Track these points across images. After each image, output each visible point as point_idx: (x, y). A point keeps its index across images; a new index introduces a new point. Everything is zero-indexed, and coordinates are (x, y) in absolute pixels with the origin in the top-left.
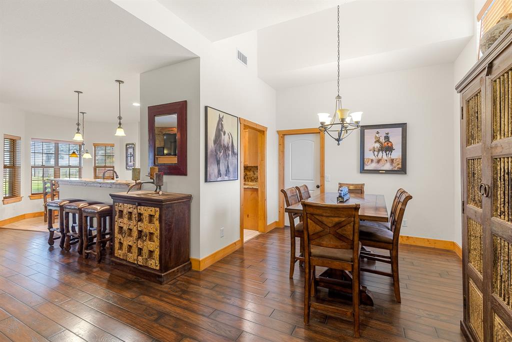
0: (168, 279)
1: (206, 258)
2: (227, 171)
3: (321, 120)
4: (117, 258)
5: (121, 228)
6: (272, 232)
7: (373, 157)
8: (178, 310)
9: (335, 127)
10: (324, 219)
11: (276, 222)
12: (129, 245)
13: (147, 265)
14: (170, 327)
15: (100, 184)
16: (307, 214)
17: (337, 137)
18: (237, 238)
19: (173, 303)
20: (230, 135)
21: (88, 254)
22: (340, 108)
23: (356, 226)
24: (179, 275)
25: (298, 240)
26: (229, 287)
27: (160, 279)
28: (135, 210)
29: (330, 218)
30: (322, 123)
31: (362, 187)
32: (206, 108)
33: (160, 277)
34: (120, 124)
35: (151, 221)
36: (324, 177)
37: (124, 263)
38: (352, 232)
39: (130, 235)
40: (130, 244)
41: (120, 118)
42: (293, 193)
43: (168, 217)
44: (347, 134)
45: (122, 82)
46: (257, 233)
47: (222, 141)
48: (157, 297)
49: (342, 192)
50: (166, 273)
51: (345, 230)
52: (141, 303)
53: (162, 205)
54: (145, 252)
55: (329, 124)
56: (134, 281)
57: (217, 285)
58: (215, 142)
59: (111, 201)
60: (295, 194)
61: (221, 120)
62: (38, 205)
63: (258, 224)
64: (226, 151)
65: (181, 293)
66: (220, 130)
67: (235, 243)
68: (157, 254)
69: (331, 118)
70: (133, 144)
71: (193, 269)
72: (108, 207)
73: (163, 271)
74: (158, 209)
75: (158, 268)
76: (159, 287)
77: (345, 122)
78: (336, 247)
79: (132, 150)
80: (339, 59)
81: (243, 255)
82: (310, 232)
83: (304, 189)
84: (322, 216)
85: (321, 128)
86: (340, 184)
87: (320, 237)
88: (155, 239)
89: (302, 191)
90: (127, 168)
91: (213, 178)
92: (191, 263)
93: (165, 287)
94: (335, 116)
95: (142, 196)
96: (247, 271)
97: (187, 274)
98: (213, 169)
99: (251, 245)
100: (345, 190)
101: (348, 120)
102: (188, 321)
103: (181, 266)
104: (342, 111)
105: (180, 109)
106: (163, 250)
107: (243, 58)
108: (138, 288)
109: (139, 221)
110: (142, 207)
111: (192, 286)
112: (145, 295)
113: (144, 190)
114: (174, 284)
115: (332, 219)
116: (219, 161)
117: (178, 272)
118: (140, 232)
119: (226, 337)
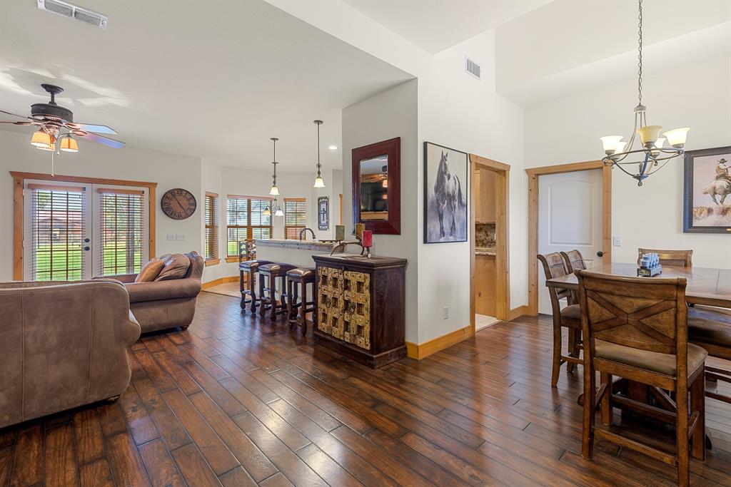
0: (380, 363)
1: (425, 344)
2: (453, 229)
3: (607, 147)
4: (320, 331)
5: (325, 296)
6: (518, 320)
7: (712, 205)
8: (397, 401)
9: (631, 158)
10: (616, 300)
11: (524, 307)
12: (334, 318)
13: (355, 343)
14: (390, 417)
15: (298, 244)
16: (586, 290)
17: (637, 172)
18: (467, 323)
19: (389, 391)
20: (457, 179)
21: (292, 323)
22: (644, 125)
23: (681, 316)
24: (393, 360)
25: (565, 331)
26: (461, 385)
27: (372, 362)
28: (341, 276)
29: (628, 299)
30: (609, 153)
31: (686, 256)
32: (425, 144)
33: (372, 359)
34: (319, 173)
35: (359, 290)
36: (610, 239)
37: (329, 338)
38: (673, 326)
39: (335, 306)
40: (335, 316)
41: (319, 166)
42: (556, 261)
43: (380, 285)
44: (657, 167)
45: (321, 122)
46: (494, 320)
47: (446, 188)
48: (369, 381)
49: (648, 261)
50: (377, 356)
51: (658, 321)
52: (353, 386)
53: (373, 270)
54: (353, 326)
55: (622, 152)
56: (340, 360)
57: (443, 380)
58: (437, 189)
59: (313, 265)
60: (561, 262)
61: (444, 158)
62: (234, 270)
63: (495, 307)
64: (451, 201)
65: (397, 381)
66: (443, 173)
67: (463, 329)
68: (367, 330)
69: (625, 143)
70: (326, 198)
71: (409, 355)
72: (310, 272)
73: (375, 352)
74: (368, 275)
75: (368, 348)
76: (369, 371)
77: (653, 148)
78: (642, 347)
79: (325, 205)
80: (641, 46)
81: (476, 347)
82: (591, 319)
83: (576, 257)
84: (613, 294)
85: (606, 160)
86: (640, 250)
87: (610, 327)
88: (364, 311)
89: (572, 259)
90: (319, 228)
91: (434, 238)
92: (406, 348)
93: (378, 372)
94: (633, 138)
95: (349, 259)
96: (483, 369)
97: (402, 360)
98: (434, 227)
99: (485, 335)
100: (654, 258)
101: (659, 144)
102: (412, 415)
103: (394, 350)
104: (647, 130)
105: (391, 149)
106: (375, 326)
107: (474, 69)
108: (347, 368)
109: (346, 289)
110: (350, 272)
111: (409, 375)
112: (355, 377)
113: (348, 253)
114: (387, 370)
115: (632, 300)
116: (442, 215)
117: (391, 356)
118: (347, 302)
119: (463, 443)
